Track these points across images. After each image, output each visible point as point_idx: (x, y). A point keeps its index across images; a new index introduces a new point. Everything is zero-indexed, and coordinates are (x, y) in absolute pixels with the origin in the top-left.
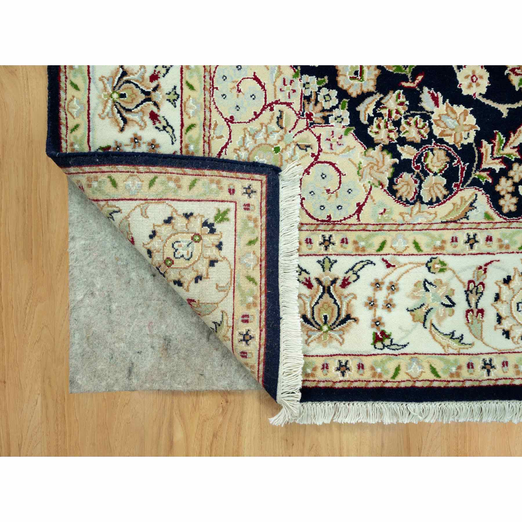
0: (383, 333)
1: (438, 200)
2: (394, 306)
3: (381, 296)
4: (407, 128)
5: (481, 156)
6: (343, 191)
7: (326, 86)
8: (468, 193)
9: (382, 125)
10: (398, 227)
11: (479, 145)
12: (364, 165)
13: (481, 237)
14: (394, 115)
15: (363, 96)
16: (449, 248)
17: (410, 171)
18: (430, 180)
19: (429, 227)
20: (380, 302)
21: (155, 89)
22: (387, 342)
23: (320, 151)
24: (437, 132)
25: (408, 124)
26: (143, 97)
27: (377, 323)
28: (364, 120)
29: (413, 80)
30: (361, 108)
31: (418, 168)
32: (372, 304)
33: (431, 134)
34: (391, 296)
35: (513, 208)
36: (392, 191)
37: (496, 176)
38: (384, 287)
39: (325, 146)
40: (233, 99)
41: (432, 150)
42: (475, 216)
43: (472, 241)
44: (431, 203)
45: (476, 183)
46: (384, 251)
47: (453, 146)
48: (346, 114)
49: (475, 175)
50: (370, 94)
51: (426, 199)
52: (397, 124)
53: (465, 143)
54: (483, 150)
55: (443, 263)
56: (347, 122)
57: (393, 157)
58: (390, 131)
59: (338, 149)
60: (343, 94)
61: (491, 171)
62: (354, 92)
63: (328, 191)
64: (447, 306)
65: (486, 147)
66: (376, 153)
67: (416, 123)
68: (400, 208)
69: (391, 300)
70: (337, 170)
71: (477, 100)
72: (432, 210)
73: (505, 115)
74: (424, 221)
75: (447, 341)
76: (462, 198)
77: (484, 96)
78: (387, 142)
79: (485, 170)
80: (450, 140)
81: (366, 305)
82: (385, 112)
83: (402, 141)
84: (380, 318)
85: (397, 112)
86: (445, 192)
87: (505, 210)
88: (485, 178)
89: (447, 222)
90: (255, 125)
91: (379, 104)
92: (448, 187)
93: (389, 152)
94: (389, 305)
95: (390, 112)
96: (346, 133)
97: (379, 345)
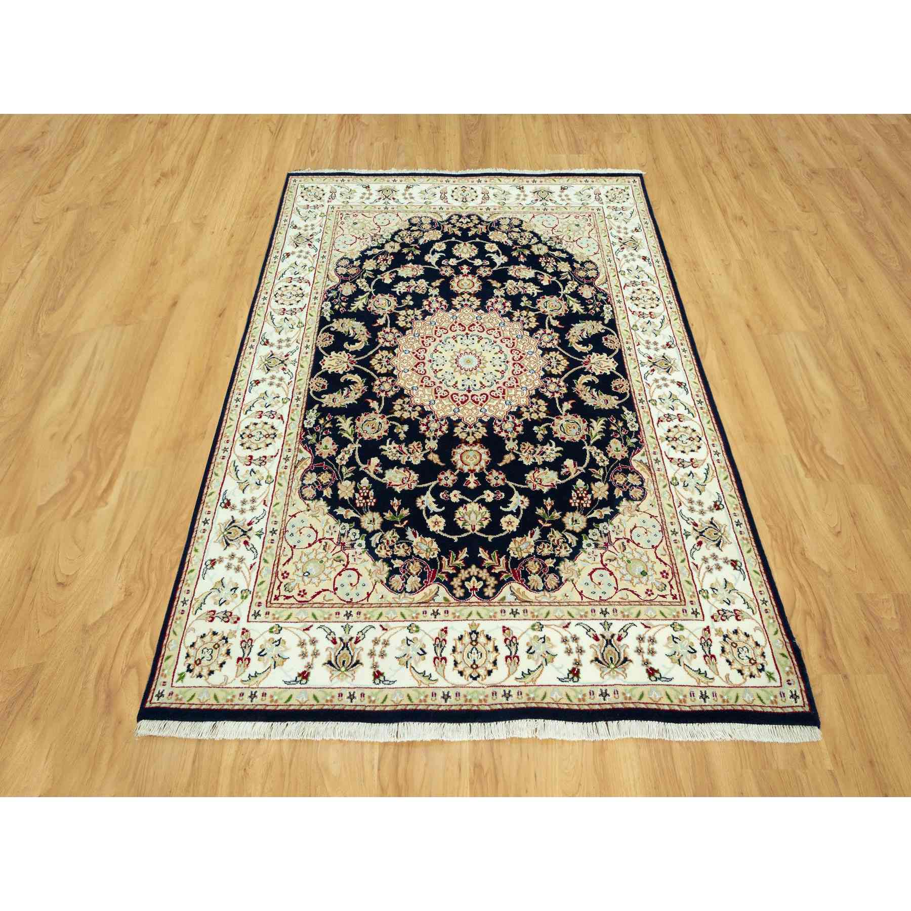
0: (378, 672)
1: (416, 590)
2: (385, 655)
3: (378, 648)
4: (397, 549)
5: (441, 565)
6: (360, 585)
7: (354, 528)
8: (434, 587)
9: (383, 548)
10: (390, 605)
11: (441, 559)
12: (372, 571)
13: (441, 611)
14: (390, 542)
15: (374, 532)
16: (421, 617)
17: (399, 573)
18: (411, 580)
19: (410, 605)
20: (378, 653)
21: (250, 530)
22: (382, 678)
23: (348, 563)
24: (415, 551)
25: (399, 547)
26: (242, 533)
27: (375, 666)
28: (373, 545)
29: (402, 523)
30: (373, 539)
31: (404, 572)
32: (372, 654)
33: (412, 553)
34: (384, 649)
35: (462, 595)
36: (388, 585)
37: (451, 577)
38: (380, 643)
39: (351, 560)
40: (297, 536)
41: (412, 562)
42: (439, 599)
43: (436, 614)
44: (411, 592)
45: (438, 580)
46: (381, 619)
47: (425, 559)
48: (363, 542)
49: (438, 575)
50: (378, 531)
51: (408, 590)
52: (392, 547)
53: (432, 557)
54: (443, 562)
55: (417, 627)
56: (364, 546)
57: (389, 566)
58: (388, 551)
59: (358, 561)
60: (363, 531)
61: (448, 574)
62: (370, 530)
63: (351, 584)
64: (421, 655)
65: (445, 559)
66: (379, 563)
67: (403, 547)
68: (392, 595)
69: (384, 651)
70: (358, 573)
71: (439, 534)
72: (412, 596)
73: (456, 541)
74: (407, 602)
75: (420, 677)
76: (430, 590)
77: (443, 531)
78: (386, 556)
79: (444, 573)
80: (423, 556)
81: (369, 654)
82: (385, 541)
83: (394, 557)
84: (377, 663)
85: (392, 541)
86: (420, 585)
87: (457, 596)
88: (445, 578)
89: (420, 603)
90: (310, 550)
91: (381, 537)
92: (421, 582)
93: (387, 563)
94: (383, 655)
95: (388, 541)
96: (363, 552)
97: (377, 681)
